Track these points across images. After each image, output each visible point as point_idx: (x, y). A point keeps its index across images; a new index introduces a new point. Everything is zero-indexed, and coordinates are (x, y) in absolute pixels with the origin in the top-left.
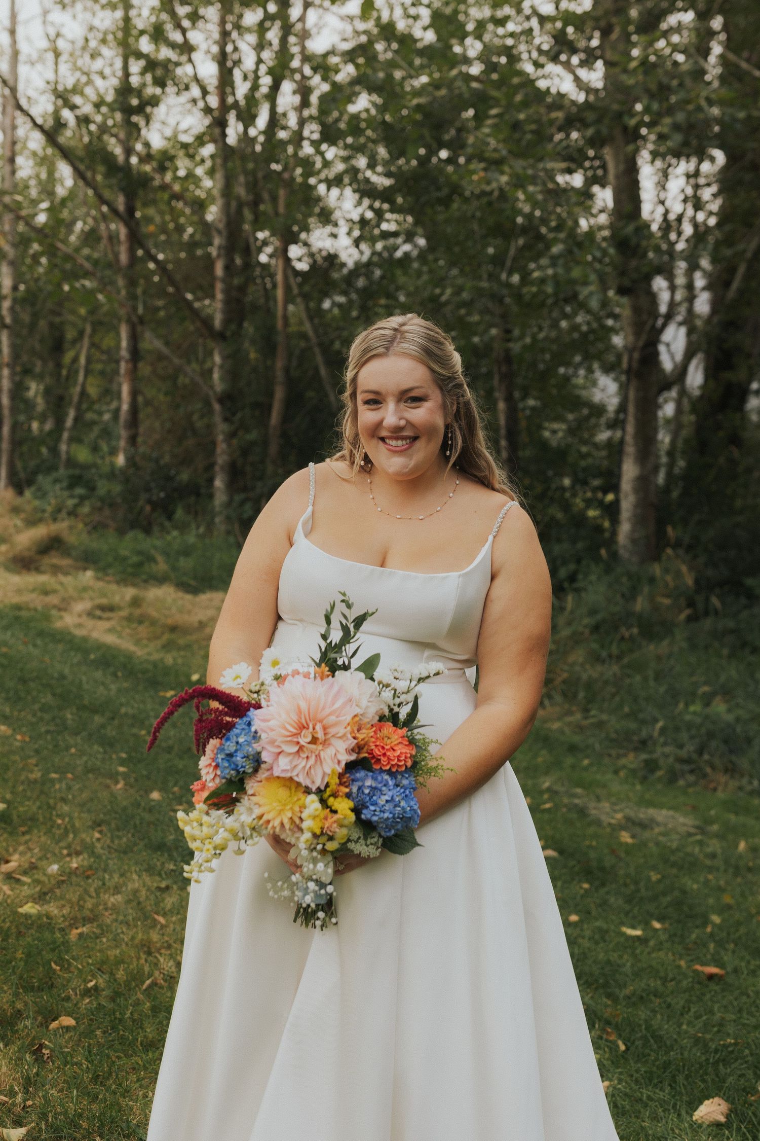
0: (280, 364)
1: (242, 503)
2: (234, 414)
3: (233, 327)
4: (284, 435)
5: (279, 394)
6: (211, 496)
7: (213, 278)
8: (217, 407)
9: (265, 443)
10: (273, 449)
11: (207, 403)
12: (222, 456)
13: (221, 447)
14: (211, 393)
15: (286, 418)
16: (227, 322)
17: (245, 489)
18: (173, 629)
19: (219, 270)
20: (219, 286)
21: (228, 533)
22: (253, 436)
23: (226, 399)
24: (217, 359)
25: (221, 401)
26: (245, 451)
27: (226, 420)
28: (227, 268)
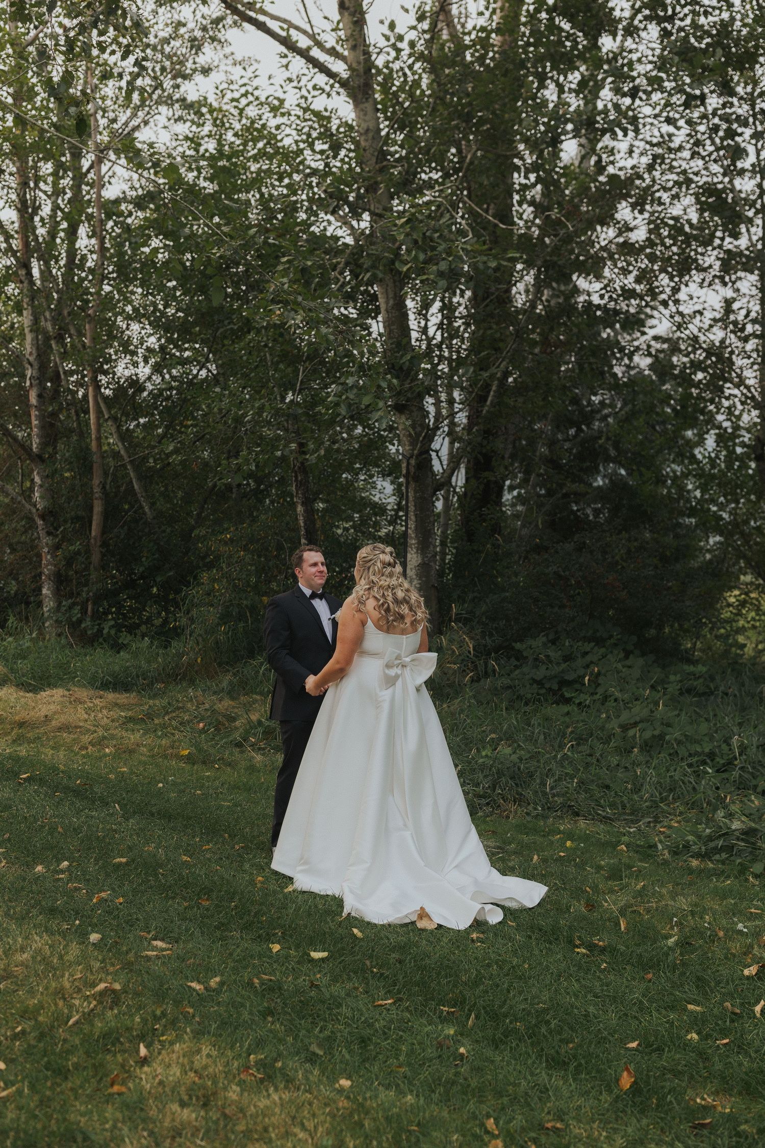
0: (96, 481)
1: (70, 608)
2: (56, 529)
3: (50, 450)
4: (105, 544)
5: (98, 508)
6: (40, 604)
7: (28, 405)
8: (40, 522)
9: (88, 552)
10: (96, 558)
11: (31, 520)
12: (47, 570)
13: (47, 558)
14: (34, 511)
15: (104, 531)
16: (43, 445)
17: (71, 595)
18: (21, 724)
19: (33, 399)
20: (34, 413)
21: (59, 635)
22: (76, 546)
23: (48, 515)
24: (37, 479)
25: (42, 517)
26: (69, 562)
27: (49, 534)
28: (40, 396)
